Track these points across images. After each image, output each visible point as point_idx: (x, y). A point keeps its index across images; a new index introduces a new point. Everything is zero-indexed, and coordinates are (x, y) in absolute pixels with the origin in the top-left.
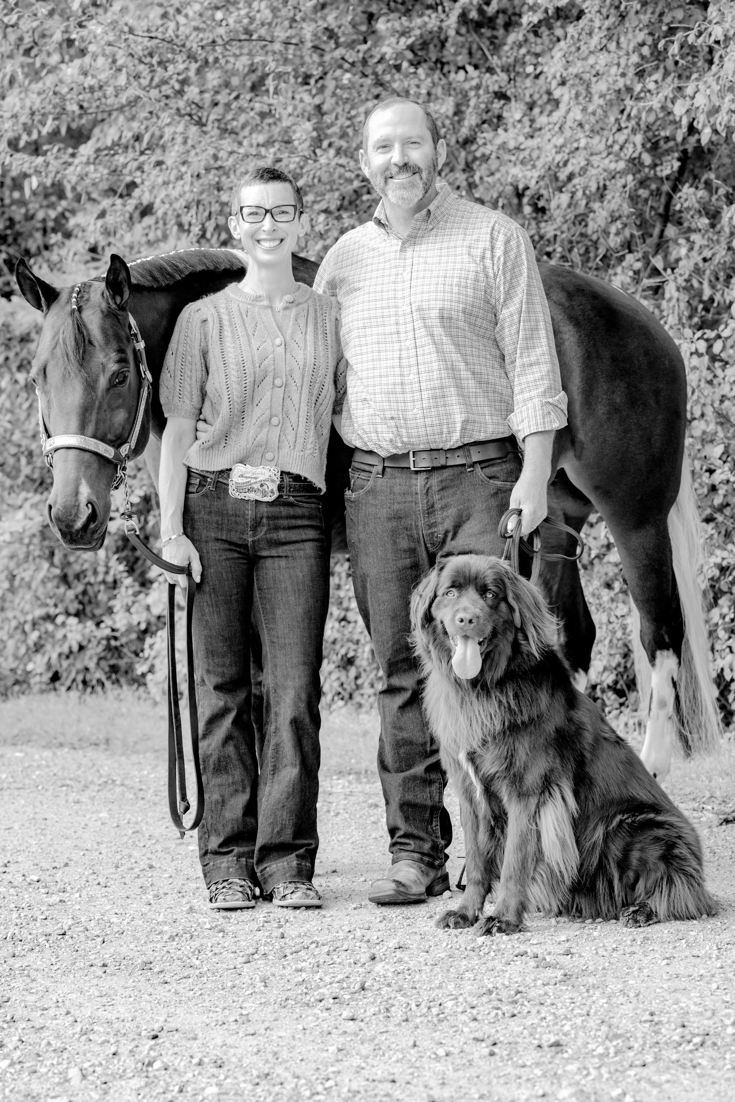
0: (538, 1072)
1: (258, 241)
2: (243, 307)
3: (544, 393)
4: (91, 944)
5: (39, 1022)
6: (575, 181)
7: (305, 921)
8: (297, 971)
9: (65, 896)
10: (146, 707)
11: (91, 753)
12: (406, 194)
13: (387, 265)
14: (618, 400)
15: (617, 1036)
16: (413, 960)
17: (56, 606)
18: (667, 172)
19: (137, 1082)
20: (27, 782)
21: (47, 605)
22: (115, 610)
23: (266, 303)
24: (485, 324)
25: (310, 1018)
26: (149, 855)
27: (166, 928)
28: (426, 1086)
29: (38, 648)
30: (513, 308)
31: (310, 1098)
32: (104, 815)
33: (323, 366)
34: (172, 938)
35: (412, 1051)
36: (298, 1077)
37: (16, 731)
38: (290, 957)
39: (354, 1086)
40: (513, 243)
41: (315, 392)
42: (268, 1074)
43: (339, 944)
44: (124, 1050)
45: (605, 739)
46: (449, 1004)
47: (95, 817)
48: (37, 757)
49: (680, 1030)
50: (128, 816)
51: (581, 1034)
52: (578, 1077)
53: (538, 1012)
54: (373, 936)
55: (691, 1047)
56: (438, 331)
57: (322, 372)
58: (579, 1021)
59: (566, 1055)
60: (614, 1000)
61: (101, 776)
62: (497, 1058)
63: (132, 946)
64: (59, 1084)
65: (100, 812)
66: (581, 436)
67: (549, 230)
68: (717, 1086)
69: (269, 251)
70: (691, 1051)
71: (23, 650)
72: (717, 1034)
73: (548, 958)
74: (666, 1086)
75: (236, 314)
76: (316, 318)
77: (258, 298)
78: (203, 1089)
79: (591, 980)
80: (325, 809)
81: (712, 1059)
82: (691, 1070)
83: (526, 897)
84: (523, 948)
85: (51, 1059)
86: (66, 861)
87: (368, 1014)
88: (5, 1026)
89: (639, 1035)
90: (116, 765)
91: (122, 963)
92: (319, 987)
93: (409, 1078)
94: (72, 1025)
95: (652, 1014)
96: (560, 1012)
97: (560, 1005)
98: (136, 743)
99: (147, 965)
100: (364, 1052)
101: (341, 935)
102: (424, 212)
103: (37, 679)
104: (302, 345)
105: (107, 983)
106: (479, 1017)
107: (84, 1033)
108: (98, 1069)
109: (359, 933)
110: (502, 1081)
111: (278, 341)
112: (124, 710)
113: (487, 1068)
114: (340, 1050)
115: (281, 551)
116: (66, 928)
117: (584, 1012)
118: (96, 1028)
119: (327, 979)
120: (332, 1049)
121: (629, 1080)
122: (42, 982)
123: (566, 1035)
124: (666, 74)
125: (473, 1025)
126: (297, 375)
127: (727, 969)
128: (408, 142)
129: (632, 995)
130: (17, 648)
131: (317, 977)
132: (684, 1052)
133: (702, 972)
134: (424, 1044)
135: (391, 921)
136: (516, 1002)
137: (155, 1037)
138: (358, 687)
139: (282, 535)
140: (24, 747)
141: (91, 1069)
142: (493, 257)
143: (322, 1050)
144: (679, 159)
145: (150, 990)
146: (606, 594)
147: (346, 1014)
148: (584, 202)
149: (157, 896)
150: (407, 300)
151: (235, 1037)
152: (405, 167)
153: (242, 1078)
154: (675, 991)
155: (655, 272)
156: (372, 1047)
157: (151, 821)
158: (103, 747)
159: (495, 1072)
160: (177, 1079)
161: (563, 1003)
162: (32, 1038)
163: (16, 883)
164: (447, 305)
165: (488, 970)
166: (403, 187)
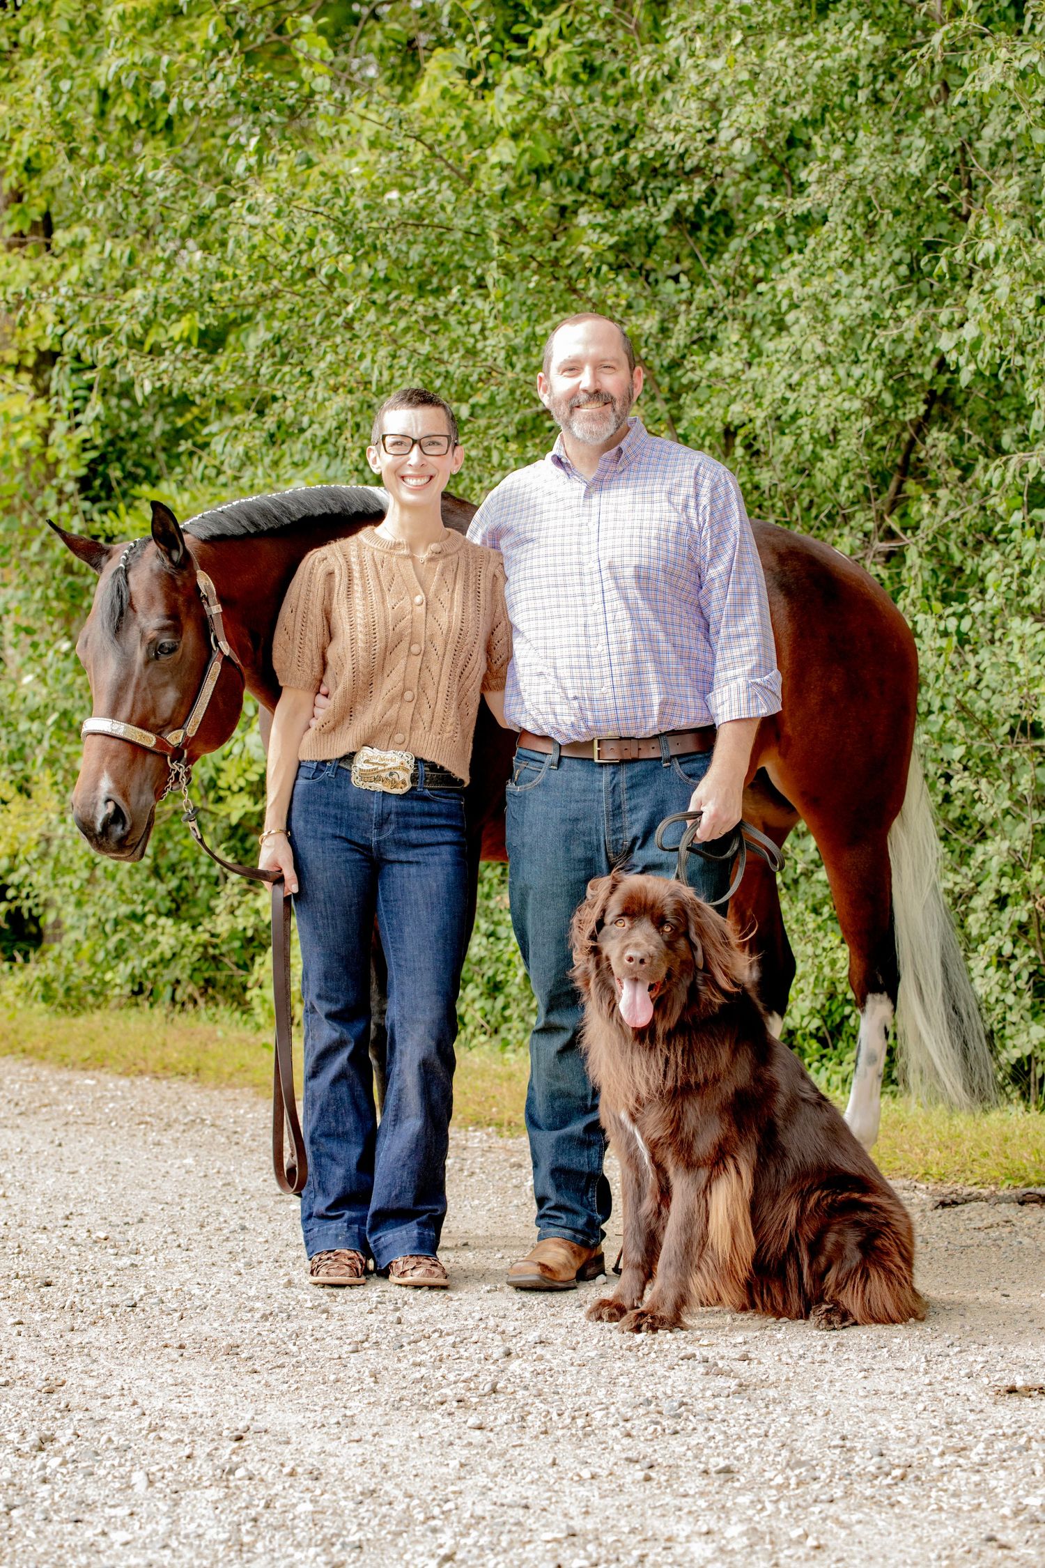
0: (702, 1503)
1: (403, 478)
2: (378, 556)
3: (752, 673)
4: (166, 1320)
5: (98, 1413)
6: (801, 422)
7: (428, 1304)
8: (416, 1365)
9: (137, 1259)
10: (247, 1032)
11: (177, 1084)
12: (595, 428)
13: (568, 513)
14: (835, 689)
15: (800, 1464)
16: (556, 1358)
17: (144, 903)
18: (911, 416)
19: (214, 1493)
20: (98, 1116)
21: (134, 902)
22: (217, 911)
23: (405, 552)
24: (688, 587)
25: (428, 1424)
26: (241, 1214)
27: (258, 1305)
28: (566, 1515)
29: (119, 953)
30: (721, 568)
31: (423, 1523)
32: (189, 1161)
33: (472, 631)
34: (265, 1317)
35: (551, 1471)
36: (411, 1496)
37: (87, 1054)
38: (407, 1348)
39: (479, 1511)
40: (721, 490)
41: (461, 663)
42: (374, 1491)
43: (467, 1334)
44: (201, 1452)
45: (804, 1100)
46: (599, 1415)
47: (178, 1163)
48: (111, 1085)
49: (876, 1459)
50: (218, 1164)
51: (756, 1458)
52: (750, 1512)
53: (706, 1429)
54: (509, 1326)
55: (889, 1480)
56: (634, 593)
57: (469, 639)
58: (754, 1443)
59: (737, 1485)
60: (798, 1418)
61: (188, 1113)
62: (654, 1483)
63: (216, 1325)
64: (120, 1490)
65: (185, 1157)
66: (788, 729)
67: (765, 477)
68: (918, 1530)
69: (413, 490)
70: (889, 1486)
71: (101, 956)
72: (922, 1467)
73: (720, 1364)
74: (857, 1528)
75: (369, 564)
76: (467, 574)
77: (396, 545)
78: (294, 1506)
79: (772, 1393)
80: (458, 1166)
81: (914, 1497)
82: (888, 1509)
83: (687, 1289)
84: (690, 1350)
85: (111, 1459)
86: (141, 1215)
87: (499, 1422)
88: (58, 1415)
89: (828, 1463)
90: (206, 1101)
91: (203, 1347)
92: (440, 1386)
93: (545, 1503)
94: (138, 1418)
95: (844, 1438)
96: (732, 1431)
97: (732, 1422)
98: (231, 1075)
99: (233, 1350)
100: (492, 1469)
101: (471, 1323)
102: (614, 451)
103: (117, 991)
104: (447, 605)
105: (184, 1369)
106: (634, 1433)
107: (152, 1429)
108: (169, 1475)
109: (491, 1323)
110: (658, 1512)
111: (418, 599)
112: (220, 1034)
113: (641, 1496)
114: (462, 1465)
115: (411, 855)
116: (137, 1298)
117: (762, 1432)
118: (167, 1424)
119: (451, 1377)
120: (454, 1464)
121: (813, 1518)
122: (105, 1364)
123: (738, 1459)
124: (921, 298)
125: (626, 1441)
126: (439, 642)
127: (937, 1386)
128: (600, 366)
129: (820, 1413)
130: (95, 952)
131: (439, 1374)
132: (881, 1487)
133: (906, 1389)
134: (567, 1462)
135: (531, 1308)
136: (679, 1416)
137: (239, 1439)
138: (506, 1020)
139: (414, 835)
140: (96, 1073)
141: (159, 1474)
142: (697, 506)
143: (442, 1464)
144: (925, 402)
145: (236, 1380)
146: (811, 921)
147: (473, 1421)
148: (811, 447)
149: (249, 1265)
150: (595, 556)
151: (335, 1443)
152: (596, 394)
153: (342, 1494)
154: (873, 1411)
155: (890, 535)
156: (502, 1463)
157: (245, 1171)
158: (191, 1077)
159: (650, 1501)
160: (263, 1491)
161: (736, 1419)
162: (89, 1432)
163: (79, 1240)
164: (644, 562)
165: (647, 1375)
166: (592, 419)
